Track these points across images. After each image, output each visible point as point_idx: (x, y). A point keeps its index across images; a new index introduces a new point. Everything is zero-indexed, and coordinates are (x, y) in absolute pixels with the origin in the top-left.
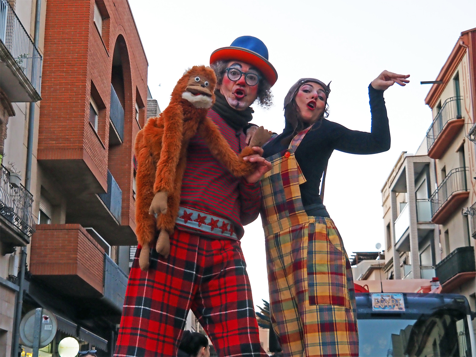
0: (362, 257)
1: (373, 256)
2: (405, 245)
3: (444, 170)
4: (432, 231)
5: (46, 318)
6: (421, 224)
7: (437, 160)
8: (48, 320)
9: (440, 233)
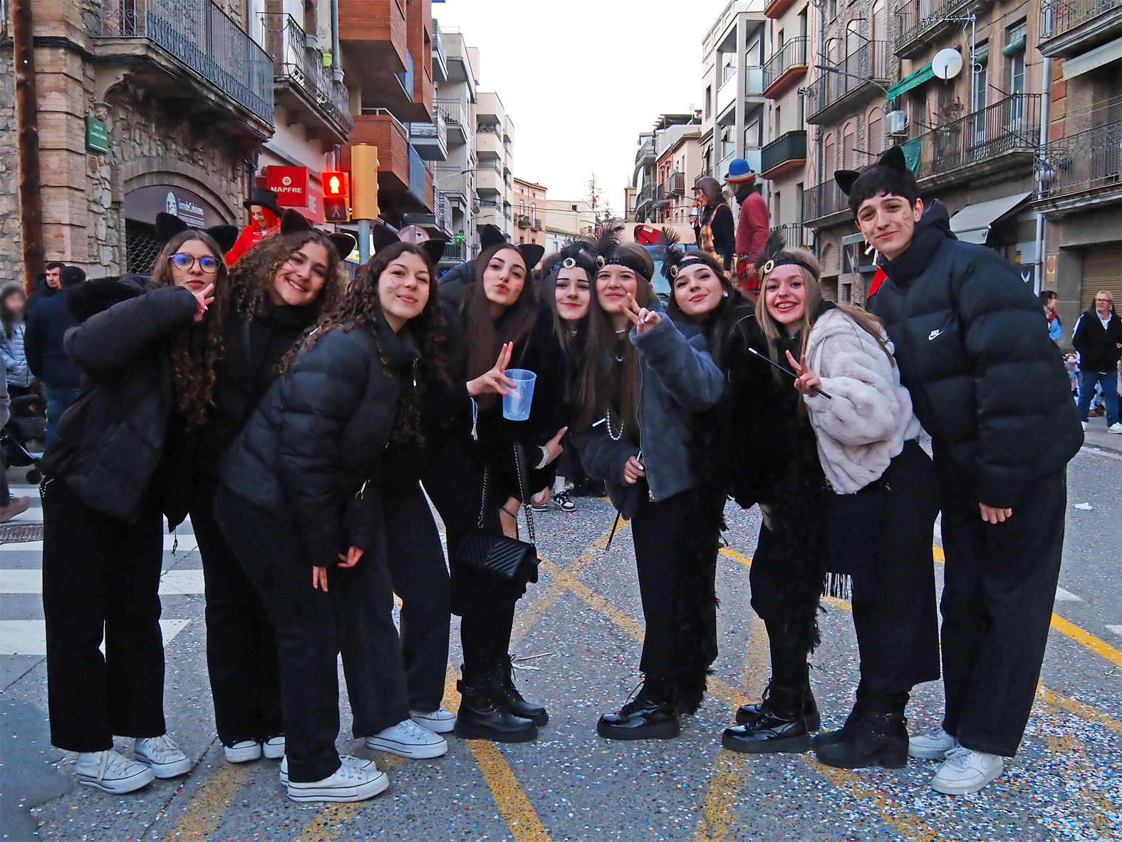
0: (671, 121)
1: (684, 119)
2: (729, 119)
3: (781, 33)
4: (762, 105)
5: (419, 235)
6: (749, 96)
7: (774, 20)
8: (422, 236)
9: (770, 109)
